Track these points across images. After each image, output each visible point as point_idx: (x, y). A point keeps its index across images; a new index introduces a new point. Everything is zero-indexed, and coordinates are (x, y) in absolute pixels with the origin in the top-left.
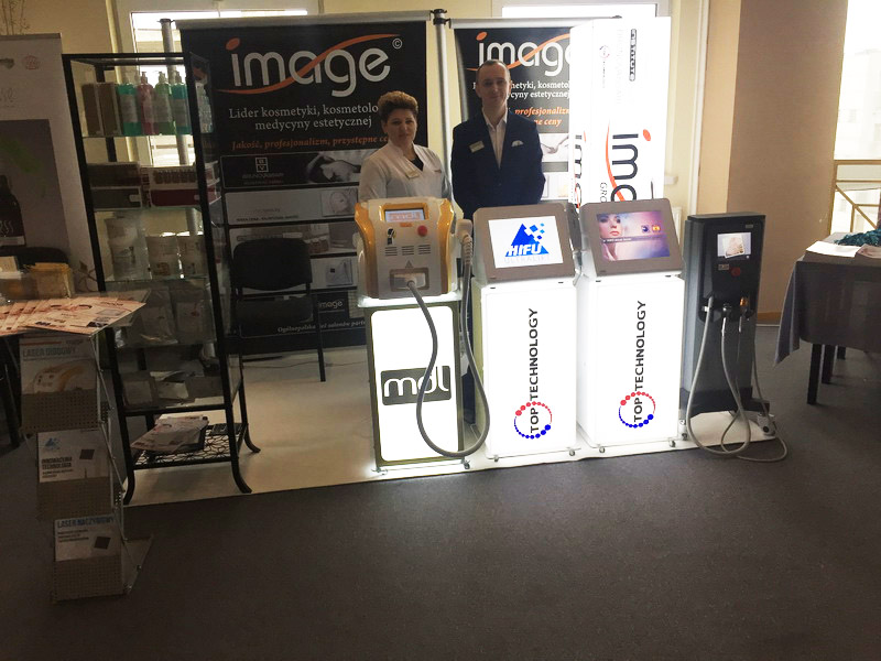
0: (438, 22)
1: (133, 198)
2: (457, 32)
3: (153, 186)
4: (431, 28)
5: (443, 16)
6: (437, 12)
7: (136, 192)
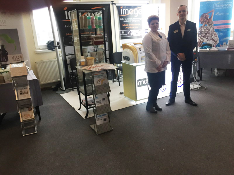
0: (113, 4)
1: (91, 43)
2: (117, 6)
3: (95, 40)
4: (111, 6)
5: (114, 3)
6: (112, 2)
7: (91, 42)
